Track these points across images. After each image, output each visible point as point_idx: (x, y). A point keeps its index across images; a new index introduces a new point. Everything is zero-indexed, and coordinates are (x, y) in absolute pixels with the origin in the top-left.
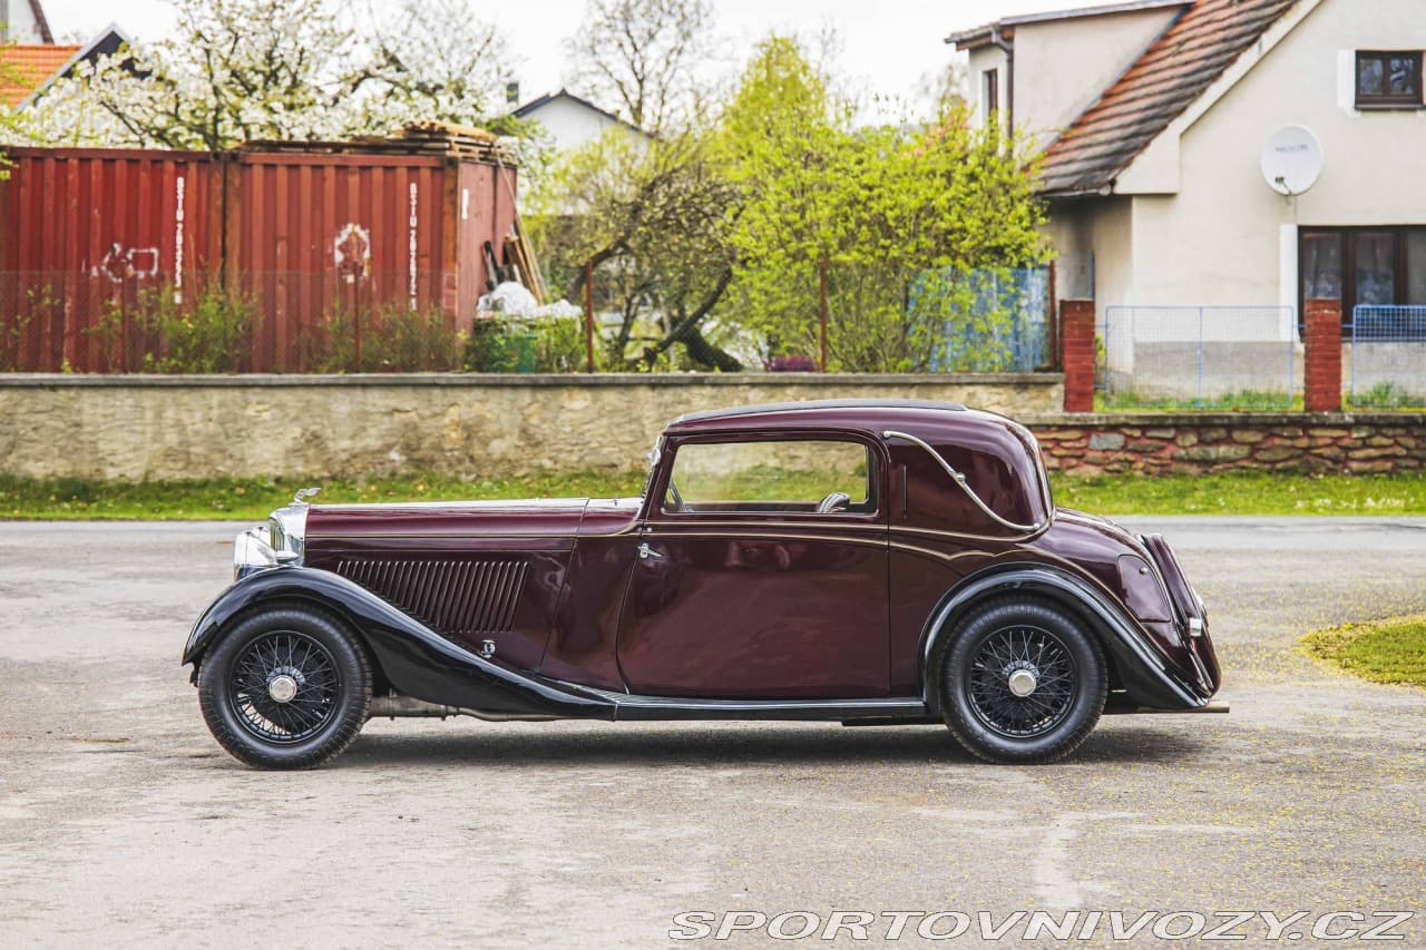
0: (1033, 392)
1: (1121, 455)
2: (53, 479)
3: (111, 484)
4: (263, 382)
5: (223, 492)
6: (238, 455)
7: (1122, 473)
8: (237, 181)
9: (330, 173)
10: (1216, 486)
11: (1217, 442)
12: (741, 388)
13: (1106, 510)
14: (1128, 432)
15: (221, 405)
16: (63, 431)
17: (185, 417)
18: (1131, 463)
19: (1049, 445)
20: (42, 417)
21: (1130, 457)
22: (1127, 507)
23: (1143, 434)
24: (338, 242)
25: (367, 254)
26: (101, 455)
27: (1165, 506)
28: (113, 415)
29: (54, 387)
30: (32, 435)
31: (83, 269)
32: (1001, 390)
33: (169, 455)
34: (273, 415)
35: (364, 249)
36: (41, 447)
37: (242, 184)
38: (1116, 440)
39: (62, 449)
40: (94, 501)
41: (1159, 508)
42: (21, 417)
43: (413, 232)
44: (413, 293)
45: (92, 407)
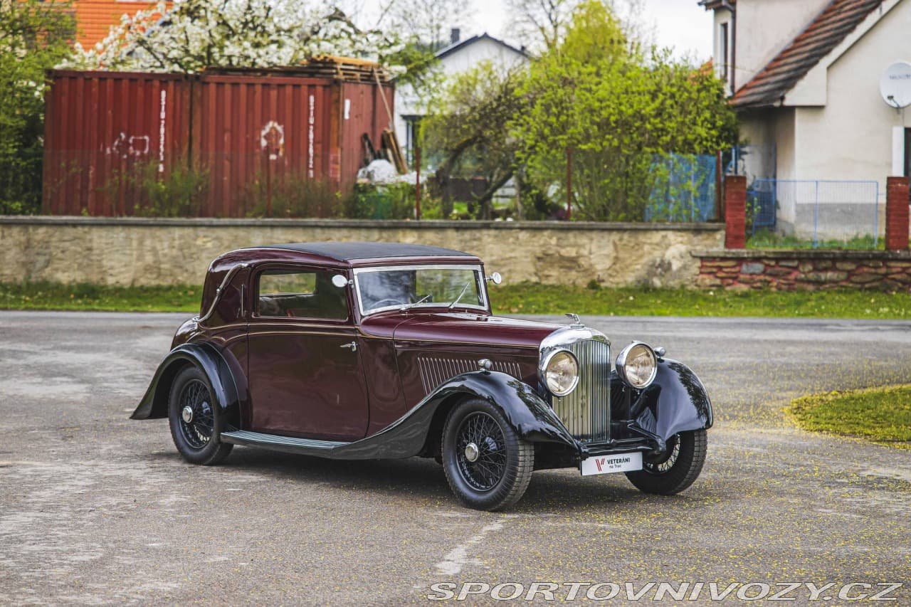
0: (705, 236)
1: (762, 277)
2: (74, 284)
3: (110, 288)
4: (207, 223)
5: (180, 294)
6: (191, 270)
7: (763, 289)
8: (199, 93)
9: (258, 88)
10: (822, 298)
11: (826, 270)
12: (514, 231)
13: (746, 313)
14: (766, 262)
15: (181, 237)
16: (80, 253)
17: (158, 246)
18: (769, 282)
19: (714, 270)
20: (67, 244)
21: (768, 278)
22: (761, 311)
23: (777, 263)
24: (263, 133)
25: (282, 141)
26: (104, 269)
27: (786, 311)
28: (112, 243)
29: (75, 225)
30: (60, 255)
31: (101, 149)
32: (683, 234)
33: (147, 269)
34: (213, 244)
35: (280, 138)
36: (66, 263)
37: (202, 96)
38: (758, 267)
39: (80, 265)
40: (98, 298)
41: (782, 313)
42: (54, 244)
43: (312, 127)
44: (311, 166)
45: (99, 238)
